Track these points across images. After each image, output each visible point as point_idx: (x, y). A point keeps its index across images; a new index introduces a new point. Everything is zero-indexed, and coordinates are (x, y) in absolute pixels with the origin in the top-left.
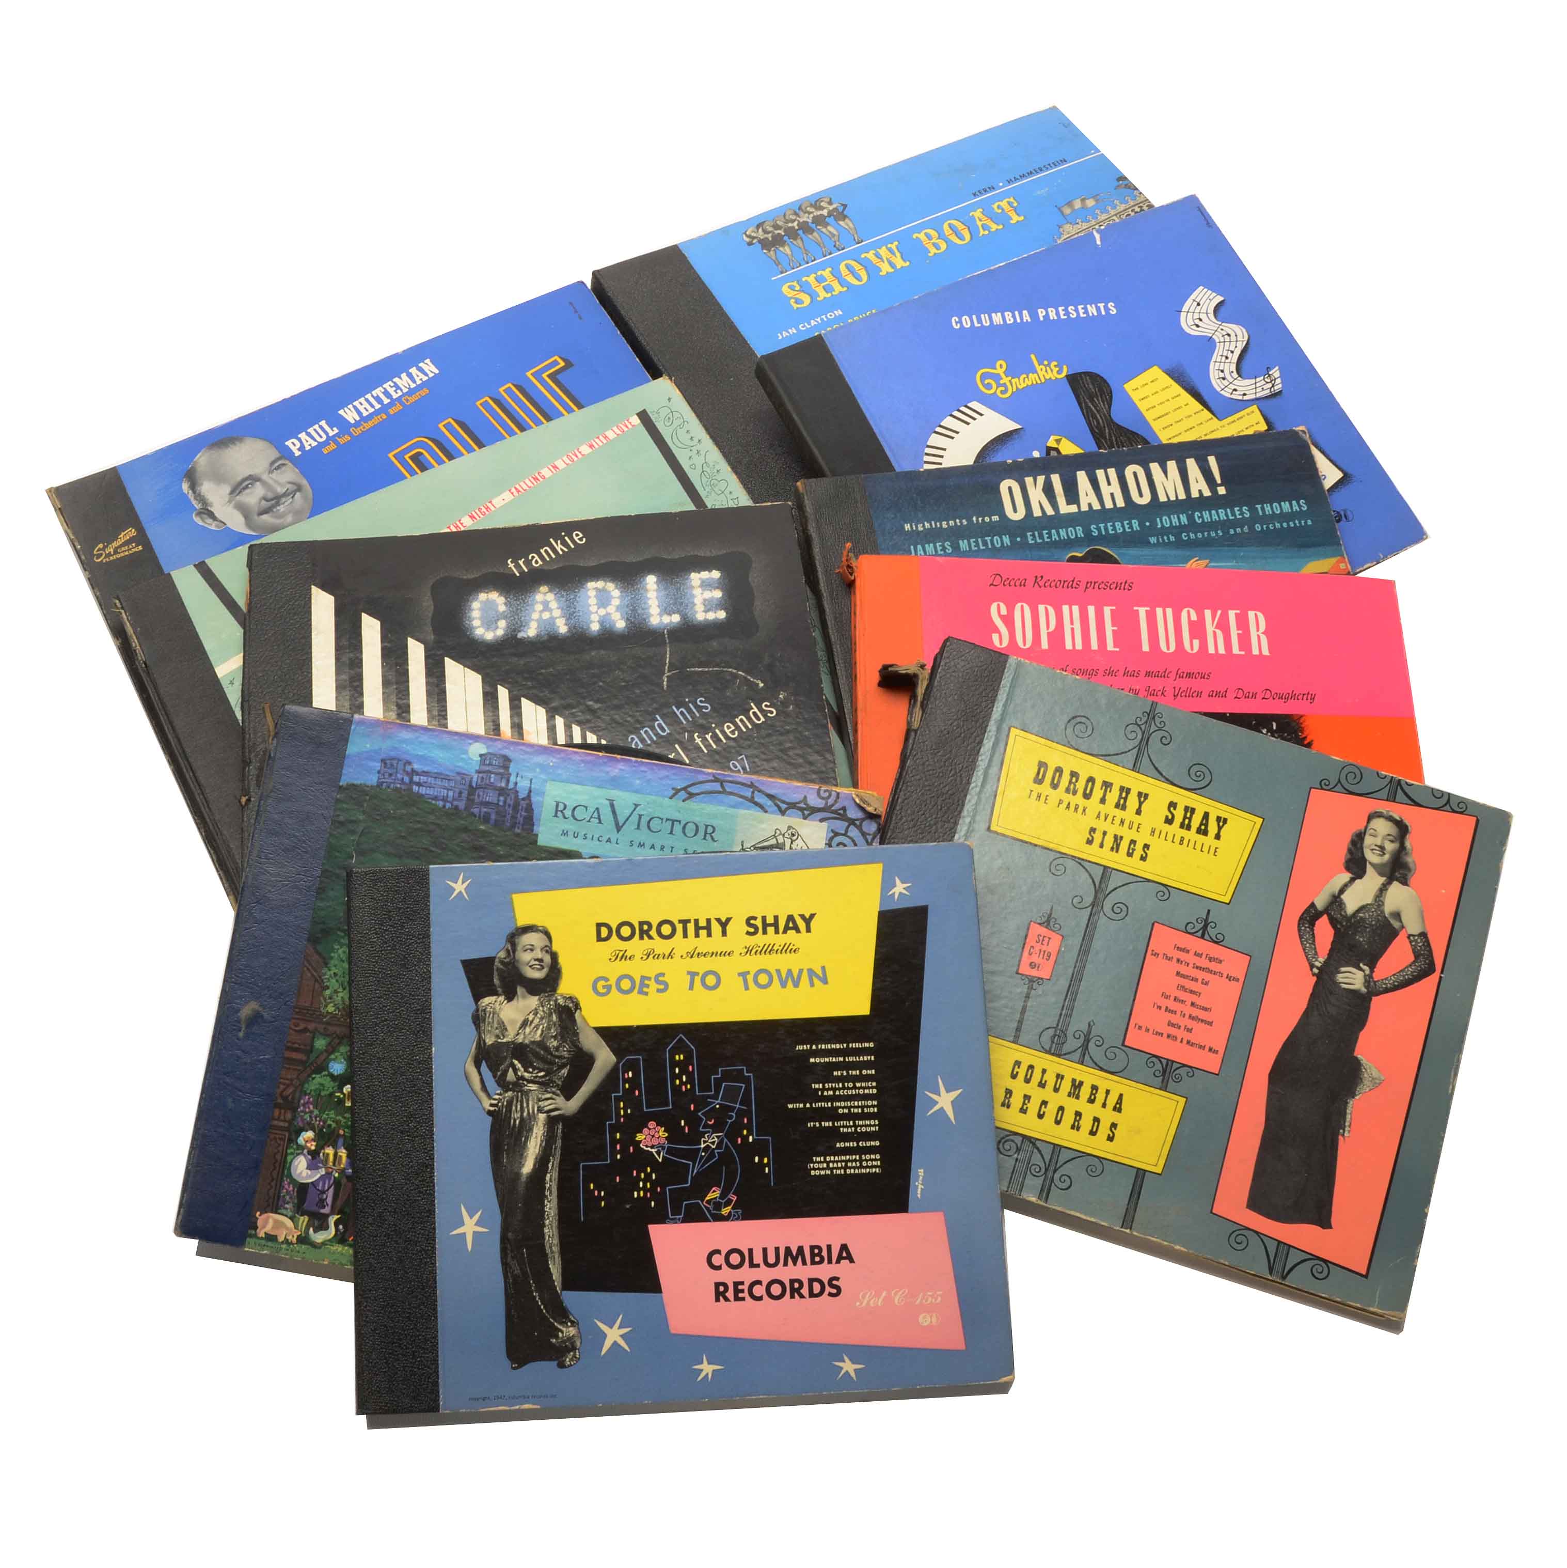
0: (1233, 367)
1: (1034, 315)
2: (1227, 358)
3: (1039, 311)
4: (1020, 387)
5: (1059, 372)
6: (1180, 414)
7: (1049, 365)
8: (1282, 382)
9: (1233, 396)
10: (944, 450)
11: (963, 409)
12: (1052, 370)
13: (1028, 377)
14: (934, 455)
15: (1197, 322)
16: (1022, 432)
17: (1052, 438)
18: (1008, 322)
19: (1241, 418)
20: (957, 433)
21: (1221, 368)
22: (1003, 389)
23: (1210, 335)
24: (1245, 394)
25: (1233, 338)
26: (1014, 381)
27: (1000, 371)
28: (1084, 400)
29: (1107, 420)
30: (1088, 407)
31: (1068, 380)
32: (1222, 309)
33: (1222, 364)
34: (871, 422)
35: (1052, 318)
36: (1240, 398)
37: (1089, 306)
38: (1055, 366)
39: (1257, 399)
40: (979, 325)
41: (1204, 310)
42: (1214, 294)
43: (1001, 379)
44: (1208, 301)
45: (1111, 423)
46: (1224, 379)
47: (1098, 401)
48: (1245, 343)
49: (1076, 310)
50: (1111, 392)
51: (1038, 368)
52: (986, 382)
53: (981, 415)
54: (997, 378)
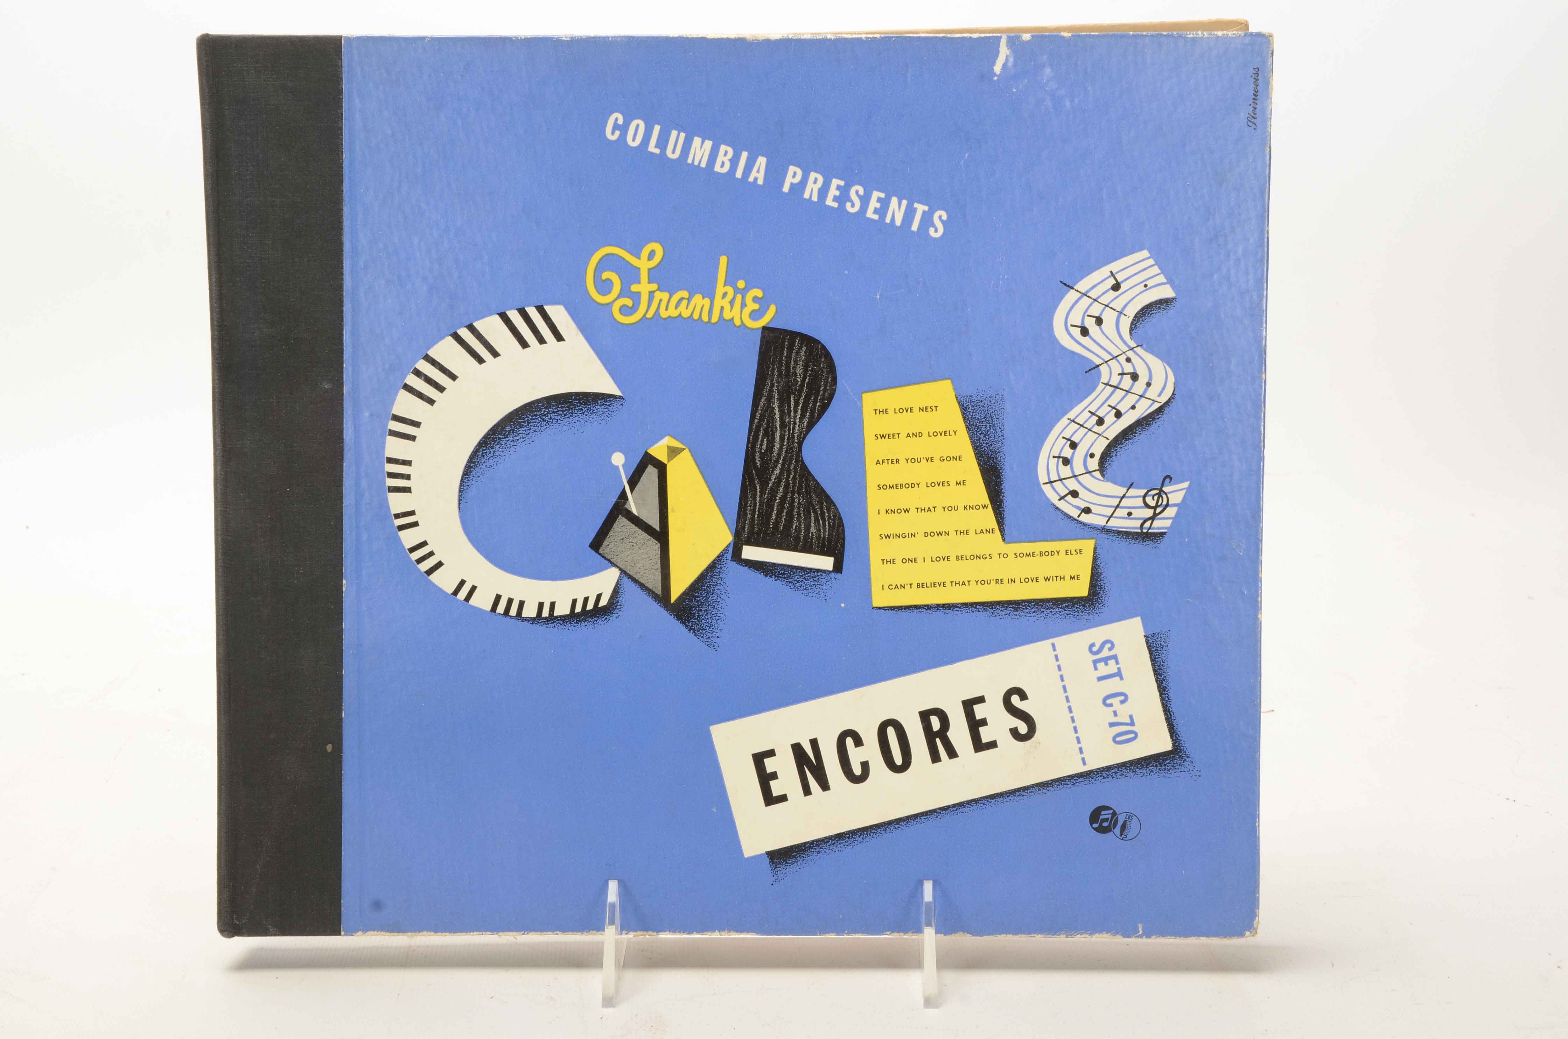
0: (1098, 450)
1: (775, 174)
2: (1100, 422)
3: (792, 169)
4: (664, 314)
5: (754, 316)
6: (938, 497)
7: (744, 292)
8: (1176, 519)
9: (1062, 505)
10: (453, 377)
11: (533, 312)
12: (744, 305)
13: (689, 300)
14: (429, 381)
15: (1090, 323)
16: (616, 405)
17: (668, 441)
18: (717, 168)
19: (1052, 553)
20: (495, 354)
21: (1075, 439)
22: (629, 302)
23: (1098, 361)
24: (1087, 511)
25: (1139, 387)
26: (658, 295)
27: (644, 265)
28: (771, 391)
29: (790, 449)
30: (769, 409)
31: (763, 337)
32: (1157, 318)
33: (1083, 431)
34: (347, 264)
35: (806, 196)
36: (1074, 513)
37: (894, 200)
38: (755, 299)
39: (1105, 530)
40: (657, 151)
41: (1118, 305)
42: (1162, 279)
43: (638, 282)
44: (1141, 287)
45: (794, 453)
46: (1066, 462)
47: (797, 404)
48: (1156, 406)
49: (865, 200)
50: (831, 398)
51: (720, 289)
52: (606, 275)
53: (559, 337)
54: (630, 275)
